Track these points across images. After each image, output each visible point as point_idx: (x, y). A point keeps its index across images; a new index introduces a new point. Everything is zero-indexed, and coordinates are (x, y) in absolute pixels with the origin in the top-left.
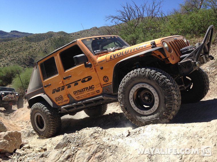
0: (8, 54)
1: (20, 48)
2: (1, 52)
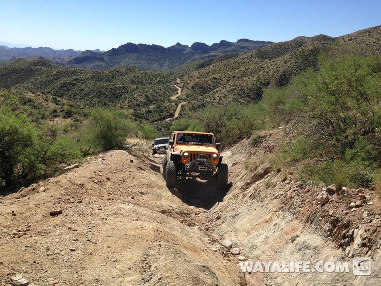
0: (228, 80)
1: (246, 70)
2: (218, 77)
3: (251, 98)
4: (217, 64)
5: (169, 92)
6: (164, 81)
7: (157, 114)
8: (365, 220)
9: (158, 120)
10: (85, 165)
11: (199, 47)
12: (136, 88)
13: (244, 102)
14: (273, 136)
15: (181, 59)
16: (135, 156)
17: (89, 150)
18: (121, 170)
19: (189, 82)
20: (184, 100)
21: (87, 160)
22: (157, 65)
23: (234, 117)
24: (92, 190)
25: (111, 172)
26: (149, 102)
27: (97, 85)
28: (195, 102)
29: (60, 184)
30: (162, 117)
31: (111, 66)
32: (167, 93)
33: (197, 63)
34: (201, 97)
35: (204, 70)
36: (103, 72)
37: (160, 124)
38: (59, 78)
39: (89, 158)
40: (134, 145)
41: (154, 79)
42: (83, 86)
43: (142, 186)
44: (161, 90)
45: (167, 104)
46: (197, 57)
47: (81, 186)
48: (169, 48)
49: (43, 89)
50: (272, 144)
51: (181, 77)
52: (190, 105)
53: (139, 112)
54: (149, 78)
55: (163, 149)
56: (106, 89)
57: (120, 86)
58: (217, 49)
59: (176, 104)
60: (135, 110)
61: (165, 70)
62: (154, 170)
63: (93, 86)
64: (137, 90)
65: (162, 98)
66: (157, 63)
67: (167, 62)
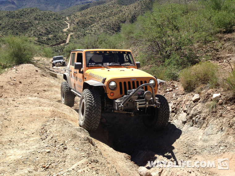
0: (100, 19)
1: (111, 12)
2: (93, 17)
3: (115, 30)
4: (93, 8)
5: (61, 26)
6: (58, 19)
7: (54, 40)
8: (174, 98)
9: (55, 45)
10: (4, 74)
12: (39, 23)
13: (111, 33)
15: (68, 3)
16: (39, 67)
17: (6, 64)
18: (30, 77)
19: (74, 19)
20: (72, 32)
21: (5, 71)
22: (52, 7)
23: (103, 42)
24: (9, 90)
25: (22, 78)
26: (48, 33)
27: (11, 21)
28: (79, 33)
30: (58, 43)
31: (20, 7)
32: (61, 27)
33: (79, 6)
34: (83, 30)
35: (84, 12)
36: (14, 12)
37: (57, 47)
39: (6, 69)
40: (38, 61)
41: (51, 17)
43: (44, 86)
44: (56, 25)
45: (61, 34)
46: (79, 3)
47: (1, 87)
51: (69, 16)
52: (76, 35)
53: (42, 39)
54: (47, 16)
55: (59, 63)
56: (17, 23)
57: (27, 21)
59: (67, 34)
60: (39, 38)
61: (58, 11)
62: (53, 76)
63: (8, 22)
64: (39, 24)
65: (57, 30)
66: (52, 6)
67: (59, 6)
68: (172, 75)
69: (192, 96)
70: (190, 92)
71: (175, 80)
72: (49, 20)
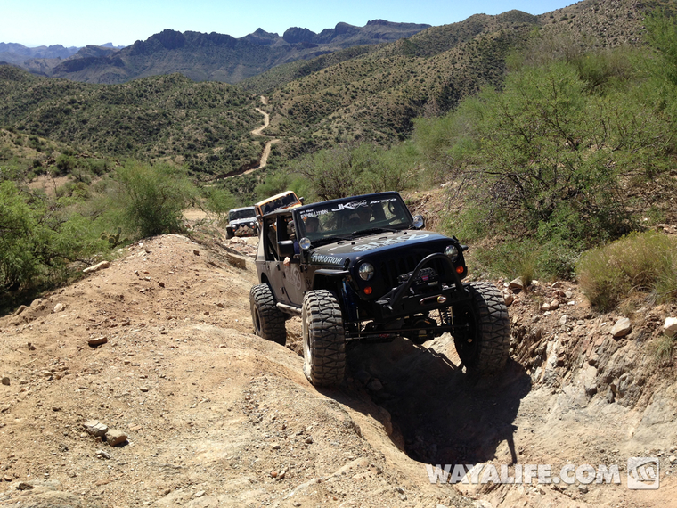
1: (385, 77)
2: (334, 92)
3: (396, 128)
4: (333, 67)
5: (247, 122)
6: (238, 102)
7: (228, 161)
8: (563, 328)
10: (117, 263)
11: (298, 37)
12: (187, 115)
13: (383, 135)
14: (431, 200)
15: (266, 59)
16: (200, 243)
17: (118, 236)
18: (181, 270)
19: (282, 102)
20: (276, 135)
21: (118, 254)
22: (222, 71)
23: (365, 169)
24: (139, 305)
25: (164, 274)
26: (213, 141)
27: (113, 111)
28: (296, 138)
29: (84, 297)
30: (238, 168)
31: (136, 74)
32: (245, 123)
33: (296, 66)
34: (307, 129)
35: (309, 79)
36: (121, 86)
37: (234, 180)
38: (38, 100)
39: (121, 250)
41: (219, 97)
42: (86, 114)
43: (219, 294)
44: (232, 118)
45: (245, 144)
46: (296, 55)
47: (119, 299)
48: (243, 40)
49: (11, 122)
50: (430, 215)
51: (268, 93)
52: (287, 144)
54: (209, 97)
55: (246, 228)
56: (129, 118)
57: (156, 111)
58: (331, 39)
59: (261, 144)
60: (186, 156)
61: (237, 80)
62: (235, 265)
63: (105, 114)
64: (188, 119)
65: (236, 133)
66: (222, 68)
67: (241, 66)
68: (557, 264)
69: (612, 322)
70: (606, 313)
71: (567, 279)
72: (214, 106)
